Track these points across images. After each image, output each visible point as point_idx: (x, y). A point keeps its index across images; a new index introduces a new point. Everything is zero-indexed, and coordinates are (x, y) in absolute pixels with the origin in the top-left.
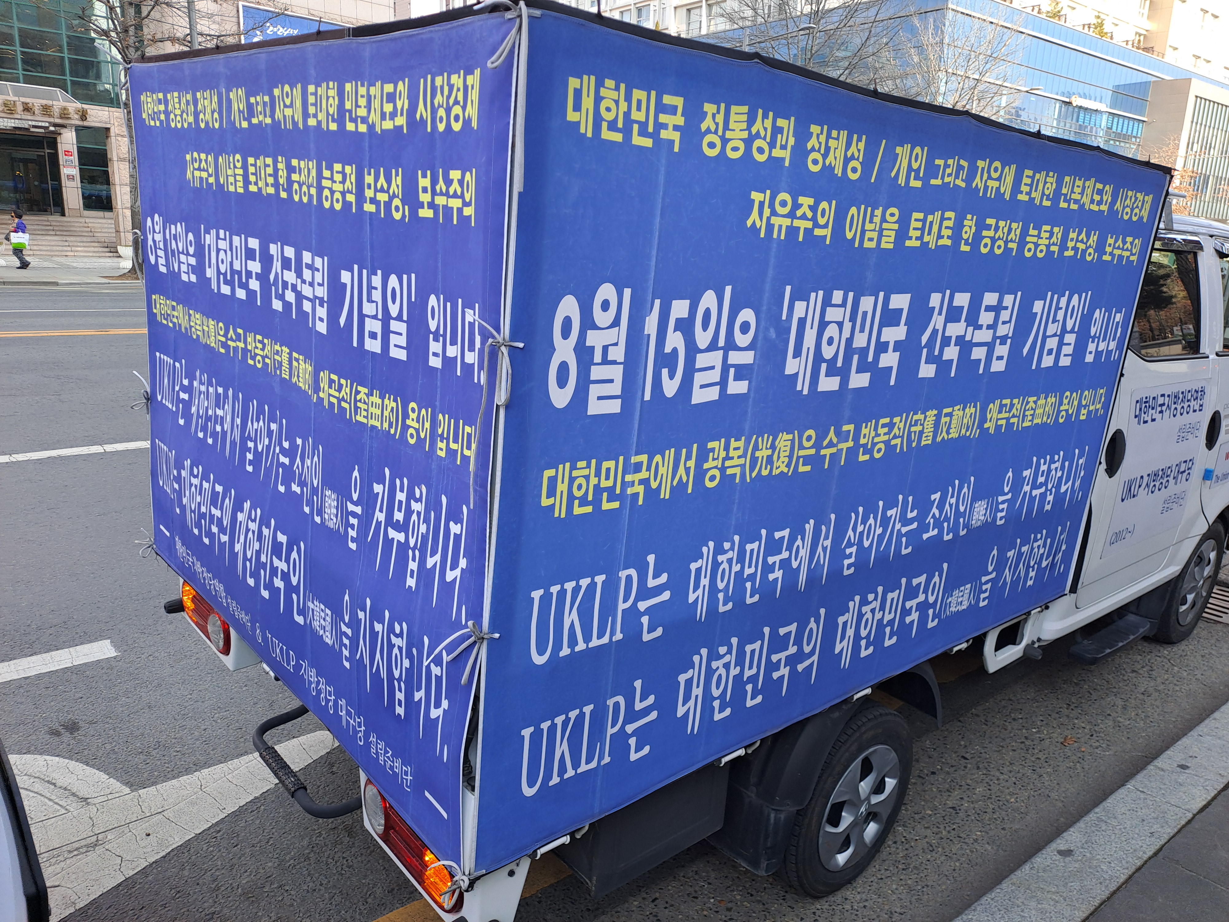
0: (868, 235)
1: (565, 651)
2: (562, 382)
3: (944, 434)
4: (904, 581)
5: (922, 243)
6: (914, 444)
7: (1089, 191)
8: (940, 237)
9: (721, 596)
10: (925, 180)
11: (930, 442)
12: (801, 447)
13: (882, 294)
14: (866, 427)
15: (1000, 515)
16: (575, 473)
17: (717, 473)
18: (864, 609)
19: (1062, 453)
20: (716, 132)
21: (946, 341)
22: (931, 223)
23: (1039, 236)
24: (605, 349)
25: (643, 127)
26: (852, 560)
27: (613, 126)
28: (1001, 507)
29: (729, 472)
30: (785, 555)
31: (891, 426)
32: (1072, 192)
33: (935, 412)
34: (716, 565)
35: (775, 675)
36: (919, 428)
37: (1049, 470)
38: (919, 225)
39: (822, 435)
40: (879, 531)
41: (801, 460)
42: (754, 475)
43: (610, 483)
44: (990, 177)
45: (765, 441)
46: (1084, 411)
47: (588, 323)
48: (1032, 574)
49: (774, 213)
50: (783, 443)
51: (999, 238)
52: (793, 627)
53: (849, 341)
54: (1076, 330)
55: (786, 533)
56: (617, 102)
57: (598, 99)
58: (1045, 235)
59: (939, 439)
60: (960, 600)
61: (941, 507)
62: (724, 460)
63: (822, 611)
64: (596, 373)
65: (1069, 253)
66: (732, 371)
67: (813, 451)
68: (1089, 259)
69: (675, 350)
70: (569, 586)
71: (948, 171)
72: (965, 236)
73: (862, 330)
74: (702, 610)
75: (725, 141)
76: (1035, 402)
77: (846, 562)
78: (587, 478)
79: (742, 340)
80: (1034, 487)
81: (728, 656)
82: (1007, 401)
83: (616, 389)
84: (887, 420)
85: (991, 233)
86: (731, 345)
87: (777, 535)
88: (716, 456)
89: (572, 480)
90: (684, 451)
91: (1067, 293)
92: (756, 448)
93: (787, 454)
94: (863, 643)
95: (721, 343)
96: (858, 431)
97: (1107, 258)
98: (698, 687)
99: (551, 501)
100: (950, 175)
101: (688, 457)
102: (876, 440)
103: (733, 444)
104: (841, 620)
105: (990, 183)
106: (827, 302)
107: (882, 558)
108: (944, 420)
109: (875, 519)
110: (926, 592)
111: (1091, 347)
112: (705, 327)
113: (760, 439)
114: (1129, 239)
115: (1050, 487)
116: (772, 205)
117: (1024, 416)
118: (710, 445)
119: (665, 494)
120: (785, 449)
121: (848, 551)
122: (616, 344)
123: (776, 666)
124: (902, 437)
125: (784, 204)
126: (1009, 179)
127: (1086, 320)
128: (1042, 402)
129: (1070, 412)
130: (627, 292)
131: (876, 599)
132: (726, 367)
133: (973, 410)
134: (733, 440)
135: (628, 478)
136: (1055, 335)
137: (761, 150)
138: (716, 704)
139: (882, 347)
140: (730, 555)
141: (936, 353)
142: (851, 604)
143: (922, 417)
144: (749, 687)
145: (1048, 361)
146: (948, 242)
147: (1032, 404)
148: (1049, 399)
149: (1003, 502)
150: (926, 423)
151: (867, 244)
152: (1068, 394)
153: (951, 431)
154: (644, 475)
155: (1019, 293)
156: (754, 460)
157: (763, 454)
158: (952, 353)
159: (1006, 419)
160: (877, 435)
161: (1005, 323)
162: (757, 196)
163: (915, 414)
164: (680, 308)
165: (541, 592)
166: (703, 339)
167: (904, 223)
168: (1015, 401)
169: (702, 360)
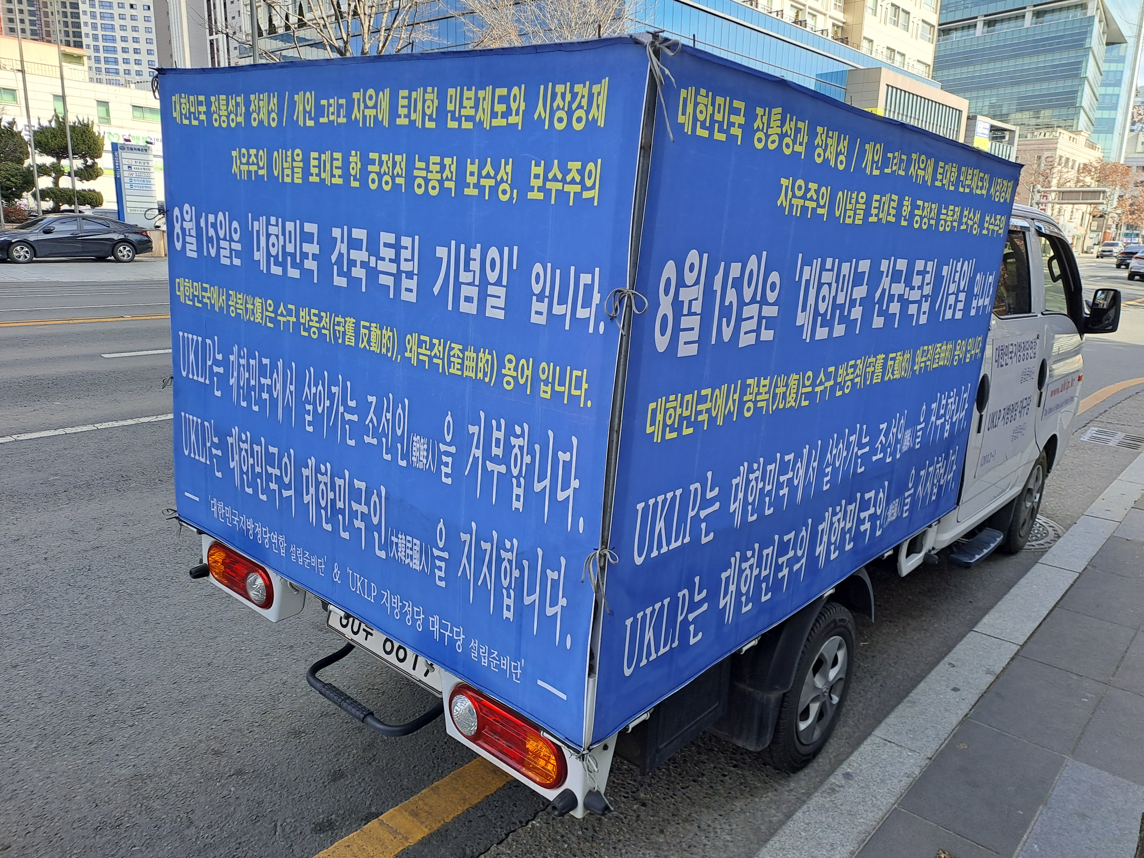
0: (848, 213)
1: (655, 553)
2: (663, 331)
3: (890, 374)
4: (859, 495)
5: (878, 219)
6: (868, 383)
7: (976, 179)
8: (889, 214)
9: (750, 507)
10: (882, 169)
11: (879, 381)
12: (804, 385)
13: (854, 261)
14: (841, 368)
15: (918, 440)
16: (668, 405)
17: (750, 404)
18: (834, 519)
19: (955, 390)
20: (762, 130)
21: (891, 298)
22: (884, 203)
23: (947, 214)
24: (690, 303)
25: (721, 123)
26: (828, 478)
27: (703, 125)
28: (918, 434)
29: (759, 405)
30: (791, 474)
31: (855, 366)
32: (966, 179)
33: (883, 356)
34: (748, 481)
35: (780, 575)
36: (871, 369)
37: (947, 404)
38: (877, 204)
39: (816, 376)
40: (845, 453)
41: (803, 396)
42: (774, 408)
43: (686, 413)
44: (919, 168)
45: (782, 380)
46: (968, 356)
47: (680, 282)
48: (935, 490)
49: (794, 195)
50: (793, 382)
51: (925, 217)
52: (792, 535)
53: (835, 298)
54: (966, 290)
55: (792, 456)
56: (706, 106)
57: (696, 104)
58: (950, 213)
59: (886, 379)
60: (893, 511)
61: (886, 435)
62: (757, 394)
63: (810, 521)
64: (685, 322)
65: (963, 227)
66: (764, 321)
67: (810, 389)
68: (974, 232)
69: (731, 303)
70: (660, 498)
71: (895, 161)
72: (904, 214)
73: (842, 290)
74: (738, 520)
75: (767, 136)
76: (940, 348)
77: (826, 479)
78: (675, 408)
79: (771, 297)
80: (938, 417)
81: (752, 559)
82: (926, 348)
83: (694, 335)
84: (852, 363)
85: (920, 212)
86: (764, 302)
87: (786, 458)
88: (751, 392)
89: (666, 411)
90: (733, 385)
91: (961, 259)
92: (776, 386)
93: (795, 391)
94: (832, 547)
95: (758, 299)
96: (837, 370)
97: (985, 232)
98: (733, 584)
99: (652, 429)
100: (896, 164)
101: (735, 392)
102: (847, 378)
103: (763, 382)
104: (820, 527)
105: (919, 172)
106: (823, 267)
107: (845, 476)
108: (890, 363)
109: (843, 443)
110: (874, 505)
111: (974, 304)
113: (779, 378)
114: (998, 217)
115: (947, 418)
116: (793, 189)
118: (749, 381)
119: (720, 422)
120: (794, 387)
122: (696, 299)
123: (781, 568)
124: (861, 376)
125: (800, 188)
126: (930, 170)
127: (972, 281)
128: (944, 347)
129: (960, 356)
130: (705, 257)
131: (841, 510)
132: (760, 318)
133: (908, 356)
134: (762, 378)
135: (699, 408)
136: (953, 293)
137: (788, 146)
138: (743, 599)
139: (853, 303)
140: (758, 474)
141: (884, 308)
142: (827, 514)
143: (874, 360)
144: (764, 585)
145: (949, 315)
146: (893, 220)
147: (938, 349)
148: (948, 346)
149: (920, 430)
150: (877, 365)
151: (848, 221)
152: (960, 341)
153: (895, 372)
154: (708, 405)
155: (936, 260)
156: (775, 395)
157: (780, 390)
158: (895, 308)
159: (925, 362)
160: (847, 374)
161: (927, 284)
162: (784, 182)
163: (869, 358)
164: (735, 269)
165: (643, 504)
166: (748, 294)
167: (868, 203)
168: (930, 347)
169: (747, 311)
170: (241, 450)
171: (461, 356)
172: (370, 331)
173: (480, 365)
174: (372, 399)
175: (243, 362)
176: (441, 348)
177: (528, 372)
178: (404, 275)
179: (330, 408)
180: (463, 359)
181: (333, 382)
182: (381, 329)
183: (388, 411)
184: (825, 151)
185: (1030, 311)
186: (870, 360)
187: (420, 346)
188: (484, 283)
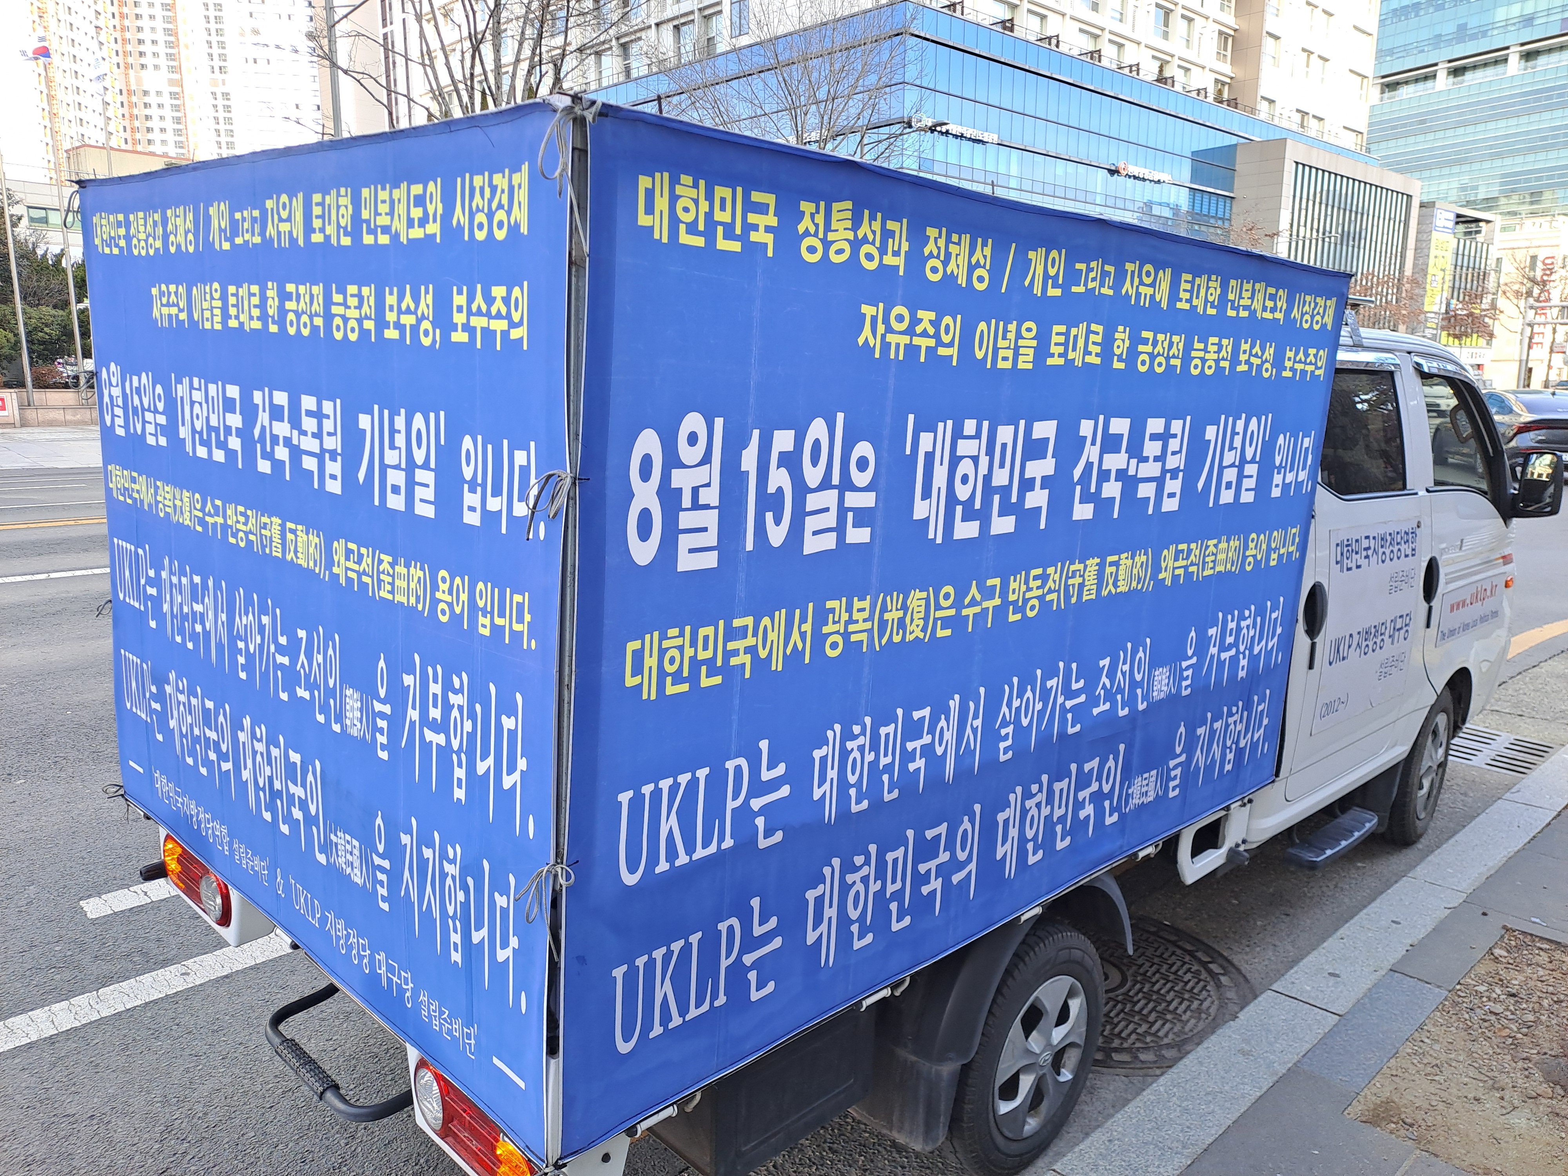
0: (1002, 353)
1: (663, 866)
2: (644, 533)
3: (1111, 587)
4: (1074, 767)
5: (1066, 360)
6: (1074, 600)
7: (1259, 296)
8: (1087, 353)
9: (853, 792)
10: (1065, 287)
11: (1093, 597)
12: (938, 607)
13: (1022, 423)
14: (1015, 581)
15: (1184, 684)
16: (666, 644)
17: (839, 639)
18: (1029, 804)
19: (1253, 607)
20: (816, 235)
21: (1104, 475)
22: (1076, 337)
23: (1205, 350)
24: (695, 491)
25: (729, 229)
26: (1009, 742)
27: (692, 228)
28: (1185, 674)
29: (854, 638)
30: (927, 739)
31: (1044, 578)
32: (1241, 297)
33: (1097, 560)
34: (845, 753)
35: (925, 890)
36: (1077, 580)
37: (1239, 629)
38: (1062, 339)
39: (962, 592)
40: (1039, 706)
41: (939, 622)
42: (884, 641)
43: (709, 654)
44: (1141, 283)
45: (894, 601)
46: (1274, 556)
47: (672, 461)
48: (1230, 756)
49: (889, 330)
50: (916, 603)
51: (1159, 354)
52: (943, 829)
53: (988, 478)
54: (1257, 459)
55: (926, 712)
56: (696, 202)
57: (674, 199)
58: (1211, 348)
59: (1105, 593)
60: (1144, 790)
61: (1111, 675)
62: (847, 623)
63: (977, 808)
64: (686, 520)
65: (1243, 368)
66: (850, 515)
67: (952, 612)
68: (1266, 375)
69: (780, 490)
70: (665, 784)
71: (1092, 275)
72: (1117, 352)
73: (1002, 466)
74: (830, 811)
75: (827, 244)
76: (1216, 546)
77: (1002, 745)
78: (681, 648)
79: (861, 479)
80: (1223, 648)
81: (866, 867)
82: (1183, 547)
83: (711, 538)
84: (1039, 571)
85: (1149, 348)
86: (847, 485)
87: (916, 715)
88: (836, 619)
89: (662, 652)
90: (798, 612)
91: (1244, 415)
92: (884, 609)
93: (922, 615)
94: (1030, 846)
95: (836, 480)
96: (1005, 586)
97: (1287, 374)
98: (831, 906)
99: (637, 680)
100: (1094, 279)
101: (804, 620)
102: (1028, 595)
103: (857, 604)
104: (1001, 817)
105: (1142, 289)
106: (958, 434)
107: (1044, 739)
108: (1109, 570)
109: (1033, 691)
110: (1099, 779)
111: (1278, 479)
112: (815, 462)
113: (888, 598)
114: (1312, 351)
115: (1242, 648)
116: (886, 321)
117: (1204, 563)
118: (830, 604)
119: (777, 665)
120: (919, 609)
121: (1003, 732)
122: (708, 485)
123: (925, 879)
124: (1058, 591)
125: (900, 318)
126: (1165, 286)
127: (1269, 448)
128: (1223, 545)
129: (1259, 558)
130: (719, 422)
131: (1040, 790)
132: (842, 510)
133: (1144, 558)
134: (856, 599)
135: (731, 646)
136: (1232, 465)
137: (869, 257)
138: (855, 928)
139: (1027, 485)
140: (861, 740)
141: (1093, 490)
142: (1012, 797)
143: (1081, 567)
144: (894, 906)
145: (1227, 497)
146: (1098, 361)
147: (1212, 549)
148: (1232, 543)
149: (1187, 668)
150: (1087, 574)
151: (1001, 365)
152: (1254, 535)
153: (1119, 584)
154: (750, 641)
155: (1189, 418)
156: (883, 624)
157: (893, 616)
158: (1112, 489)
159: (1186, 568)
160: (1029, 589)
161: (1174, 453)
162: (868, 310)
163: (1072, 563)
164: (783, 440)
165: (630, 794)
166: (813, 475)
167: (1043, 339)
168: (1193, 546)
169: (813, 502)
170: (179, 703)
171: (391, 572)
172: (296, 536)
173: (413, 585)
174: (302, 634)
175: (175, 580)
176: (370, 561)
177: (464, 597)
178: (327, 455)
179: (261, 646)
180: (393, 576)
181: (263, 610)
182: (307, 534)
183: (319, 652)
184: (945, 263)
185: (1404, 487)
186: (1072, 568)
187: (347, 559)
188: (411, 467)
